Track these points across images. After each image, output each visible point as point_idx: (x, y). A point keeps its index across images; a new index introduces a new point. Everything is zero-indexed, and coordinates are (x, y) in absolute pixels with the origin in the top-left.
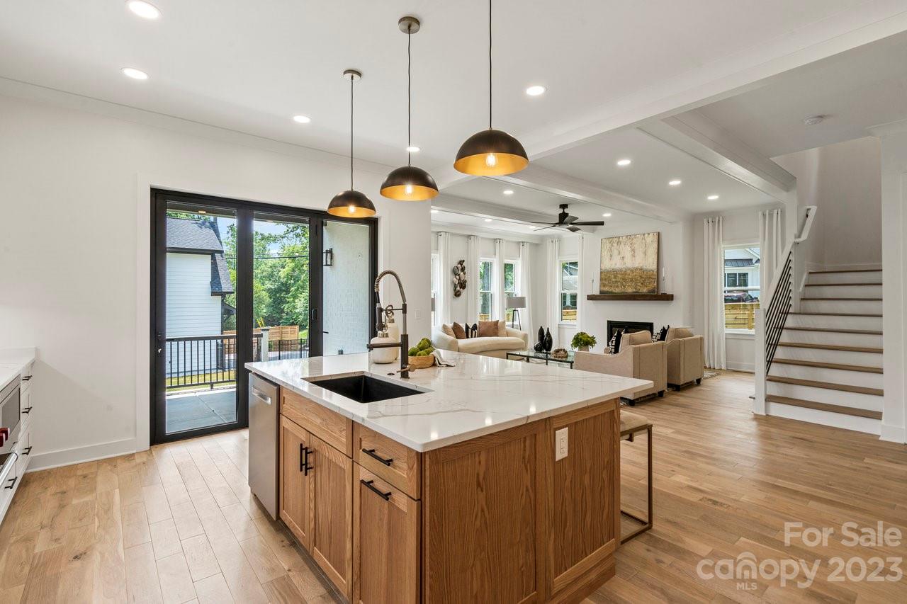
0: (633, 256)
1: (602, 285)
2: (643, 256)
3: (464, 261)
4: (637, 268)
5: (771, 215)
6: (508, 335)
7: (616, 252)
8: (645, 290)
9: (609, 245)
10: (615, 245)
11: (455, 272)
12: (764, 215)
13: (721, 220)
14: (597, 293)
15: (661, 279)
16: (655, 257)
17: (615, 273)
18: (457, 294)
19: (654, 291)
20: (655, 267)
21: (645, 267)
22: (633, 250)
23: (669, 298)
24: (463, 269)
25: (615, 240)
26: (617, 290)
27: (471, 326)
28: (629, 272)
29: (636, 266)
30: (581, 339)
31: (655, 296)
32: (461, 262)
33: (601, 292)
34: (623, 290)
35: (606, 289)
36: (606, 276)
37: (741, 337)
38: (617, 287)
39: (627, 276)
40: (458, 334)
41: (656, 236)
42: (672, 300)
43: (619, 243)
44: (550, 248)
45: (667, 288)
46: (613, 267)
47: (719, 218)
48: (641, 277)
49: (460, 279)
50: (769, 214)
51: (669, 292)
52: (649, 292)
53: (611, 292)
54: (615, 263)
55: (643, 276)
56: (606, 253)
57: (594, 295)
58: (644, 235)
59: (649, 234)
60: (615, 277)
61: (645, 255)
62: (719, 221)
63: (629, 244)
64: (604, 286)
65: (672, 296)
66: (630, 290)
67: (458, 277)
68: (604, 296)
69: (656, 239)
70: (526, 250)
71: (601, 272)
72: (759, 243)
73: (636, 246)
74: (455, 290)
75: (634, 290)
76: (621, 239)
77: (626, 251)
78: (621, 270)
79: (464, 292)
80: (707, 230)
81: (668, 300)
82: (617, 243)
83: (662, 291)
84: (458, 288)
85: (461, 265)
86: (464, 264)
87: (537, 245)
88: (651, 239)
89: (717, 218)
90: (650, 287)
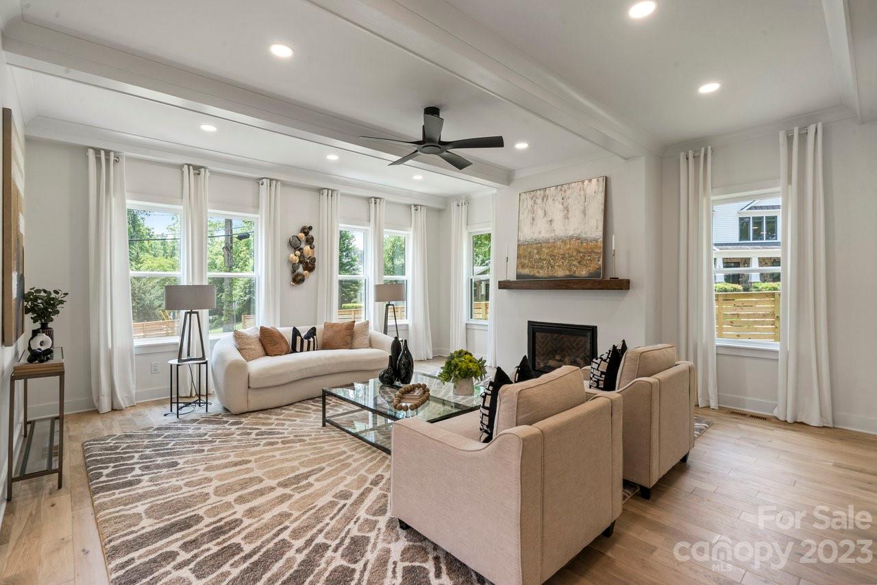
0: (566, 217)
1: (521, 265)
2: (582, 216)
3: (310, 228)
4: (571, 238)
5: (803, 136)
6: (371, 345)
7: (540, 213)
8: (583, 273)
9: (530, 202)
10: (539, 201)
11: (294, 245)
12: (790, 139)
13: (709, 151)
14: (512, 277)
15: (609, 255)
16: (600, 217)
17: (539, 245)
18: (298, 280)
19: (598, 275)
20: (599, 234)
21: (584, 236)
22: (567, 209)
23: (622, 285)
24: (310, 241)
25: (539, 193)
26: (542, 273)
27: (304, 330)
28: (559, 243)
29: (571, 233)
30: (456, 365)
31: (600, 282)
32: (306, 230)
33: (519, 276)
34: (551, 274)
35: (526, 271)
36: (526, 251)
37: (742, 353)
38: (542, 268)
39: (556, 251)
40: (269, 348)
41: (602, 184)
42: (628, 288)
43: (545, 198)
44: (456, 215)
45: (620, 270)
46: (536, 236)
47: (706, 150)
48: (579, 252)
49: (302, 256)
50: (800, 135)
51: (622, 274)
52: (591, 275)
53: (533, 277)
54: (538, 231)
55: (582, 251)
56: (526, 216)
57: (509, 281)
58: (583, 182)
59: (590, 181)
60: (538, 253)
61: (585, 214)
62: (706, 155)
63: (560, 199)
64: (523, 266)
65: (628, 282)
66: (561, 273)
67: (298, 253)
68: (522, 284)
69: (602, 188)
70: (421, 216)
71: (519, 246)
72: (779, 189)
73: (570, 201)
74: (294, 271)
75: (568, 273)
76: (548, 192)
77: (556, 210)
78: (547, 241)
79: (311, 278)
80: (686, 171)
81: (621, 289)
82: (543, 199)
83: (610, 275)
84: (300, 270)
85: (306, 234)
86: (311, 233)
87: (440, 211)
88: (594, 188)
89: (703, 149)
90: (593, 267)
